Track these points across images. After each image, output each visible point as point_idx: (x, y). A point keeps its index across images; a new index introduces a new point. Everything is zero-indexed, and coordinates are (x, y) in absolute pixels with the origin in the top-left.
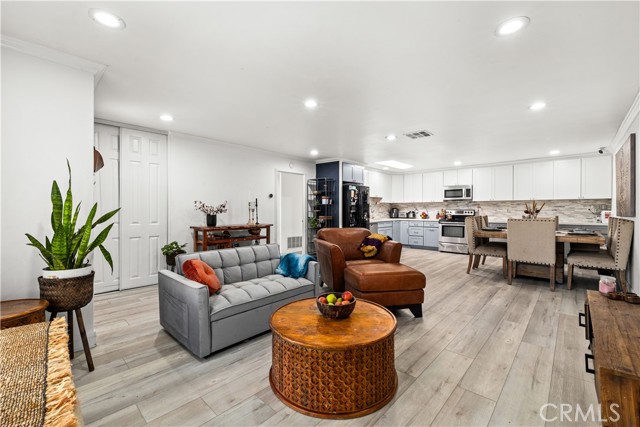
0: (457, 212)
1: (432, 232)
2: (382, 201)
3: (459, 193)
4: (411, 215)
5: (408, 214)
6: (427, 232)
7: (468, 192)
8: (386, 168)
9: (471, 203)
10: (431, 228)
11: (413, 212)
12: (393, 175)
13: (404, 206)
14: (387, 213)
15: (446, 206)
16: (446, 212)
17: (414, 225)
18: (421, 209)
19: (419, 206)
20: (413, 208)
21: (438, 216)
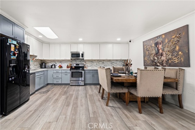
0: (76, 65)
1: (66, 76)
2: (37, 58)
4: (53, 67)
5: (51, 66)
6: (63, 75)
7: (83, 55)
8: (40, 36)
9: (83, 61)
10: (66, 74)
11: (54, 65)
12: (44, 43)
13: (49, 62)
14: (39, 65)
15: (71, 61)
16: (71, 65)
17: (55, 72)
18: (59, 63)
19: (58, 62)
20: (54, 63)
21: (68, 67)
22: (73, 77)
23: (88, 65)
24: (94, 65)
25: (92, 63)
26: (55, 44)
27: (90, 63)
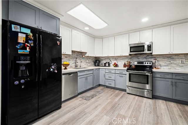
0: (139, 63)
1: (121, 78)
2: (87, 55)
3: (141, 49)
4: (107, 65)
5: (105, 64)
6: (118, 77)
7: (150, 48)
8: (87, 28)
9: (151, 56)
10: (121, 75)
11: (109, 63)
12: (96, 38)
13: (103, 59)
14: (93, 63)
15: (131, 58)
16: (130, 63)
17: (108, 71)
18: (114, 61)
19: (113, 59)
20: (108, 60)
21: (125, 66)
22: (131, 81)
23: (162, 63)
24: (175, 64)
25: (170, 60)
26: (108, 37)
27: (166, 60)
